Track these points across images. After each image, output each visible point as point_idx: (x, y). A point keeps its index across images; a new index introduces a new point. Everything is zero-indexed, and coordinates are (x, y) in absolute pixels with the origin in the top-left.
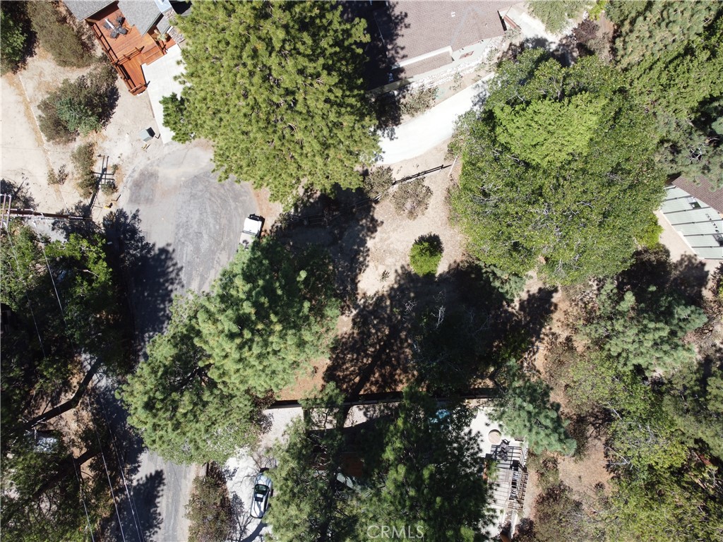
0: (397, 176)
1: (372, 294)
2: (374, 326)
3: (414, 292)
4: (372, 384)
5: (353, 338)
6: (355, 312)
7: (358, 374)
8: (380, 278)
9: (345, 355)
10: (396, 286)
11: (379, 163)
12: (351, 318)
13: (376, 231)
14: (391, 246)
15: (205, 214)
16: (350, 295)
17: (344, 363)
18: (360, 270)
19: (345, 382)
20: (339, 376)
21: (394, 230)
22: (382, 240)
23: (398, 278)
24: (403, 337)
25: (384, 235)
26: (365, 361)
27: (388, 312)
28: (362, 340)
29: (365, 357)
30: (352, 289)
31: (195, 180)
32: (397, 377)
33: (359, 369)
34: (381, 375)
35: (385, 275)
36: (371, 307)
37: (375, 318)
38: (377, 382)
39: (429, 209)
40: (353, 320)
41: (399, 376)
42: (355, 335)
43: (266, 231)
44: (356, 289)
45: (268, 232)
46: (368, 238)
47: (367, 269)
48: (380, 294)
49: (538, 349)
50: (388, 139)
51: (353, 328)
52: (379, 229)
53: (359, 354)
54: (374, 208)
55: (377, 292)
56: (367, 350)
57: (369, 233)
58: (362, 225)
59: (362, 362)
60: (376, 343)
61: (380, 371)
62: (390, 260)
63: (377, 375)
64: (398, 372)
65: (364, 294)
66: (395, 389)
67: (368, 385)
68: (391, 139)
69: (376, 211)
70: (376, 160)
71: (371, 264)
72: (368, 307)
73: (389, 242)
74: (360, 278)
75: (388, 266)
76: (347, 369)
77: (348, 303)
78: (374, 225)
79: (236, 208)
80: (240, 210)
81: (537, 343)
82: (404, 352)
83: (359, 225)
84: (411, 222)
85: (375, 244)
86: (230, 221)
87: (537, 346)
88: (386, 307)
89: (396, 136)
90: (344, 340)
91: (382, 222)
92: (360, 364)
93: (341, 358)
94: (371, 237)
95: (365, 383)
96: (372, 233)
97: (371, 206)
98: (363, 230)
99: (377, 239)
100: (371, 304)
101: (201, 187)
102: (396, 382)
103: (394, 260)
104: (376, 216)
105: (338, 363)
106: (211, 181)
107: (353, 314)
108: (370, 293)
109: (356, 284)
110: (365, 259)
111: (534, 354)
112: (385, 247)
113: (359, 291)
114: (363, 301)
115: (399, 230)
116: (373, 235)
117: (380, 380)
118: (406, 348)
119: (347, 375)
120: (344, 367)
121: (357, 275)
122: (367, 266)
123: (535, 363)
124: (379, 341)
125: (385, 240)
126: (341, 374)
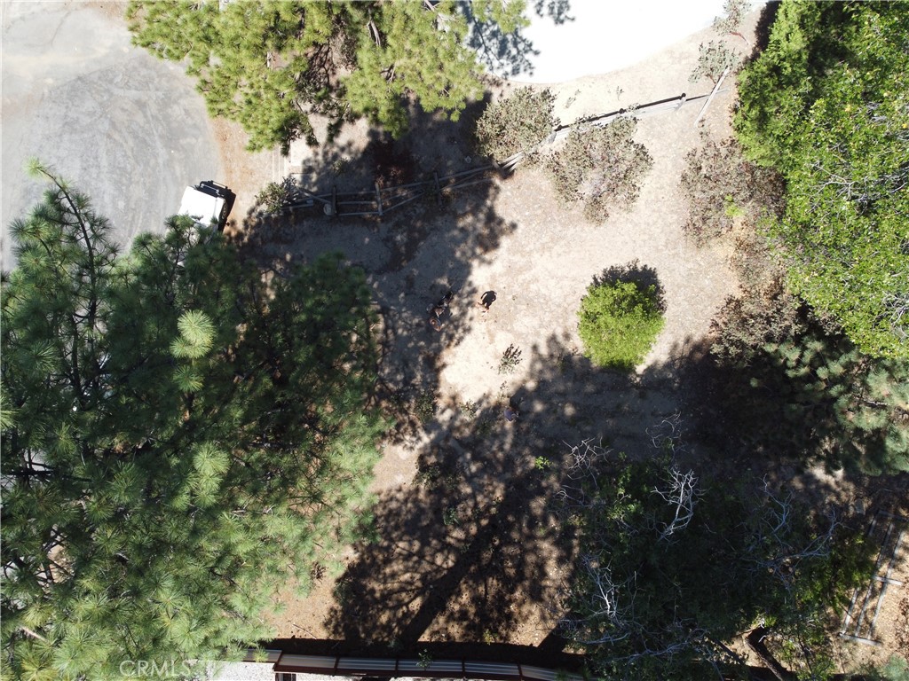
0: (564, 113)
1: (474, 401)
2: (470, 480)
3: (575, 405)
4: (451, 618)
5: (416, 501)
6: (426, 439)
7: (420, 592)
8: (498, 362)
9: (392, 540)
10: (531, 385)
11: (522, 80)
12: (415, 454)
13: (496, 246)
14: (533, 287)
15: (94, 171)
16: (419, 397)
17: (387, 562)
18: (451, 337)
19: (386, 607)
20: (373, 591)
21: (544, 248)
22: (511, 270)
23: (539, 366)
24: (539, 512)
25: (517, 258)
26: (439, 560)
27: (507, 447)
28: (437, 509)
29: (441, 551)
30: (424, 382)
31: (79, 86)
32: (513, 607)
33: (423, 578)
34: (475, 600)
35: (510, 356)
36: (467, 432)
37: (475, 459)
38: (463, 615)
39: (640, 203)
40: (421, 458)
41: (520, 605)
42: (421, 496)
43: (233, 223)
44: (435, 383)
45: (240, 226)
46: (475, 263)
47: (468, 338)
48: (493, 400)
49: (884, 584)
50: (550, 20)
51: (418, 478)
52: (505, 242)
53: (425, 543)
54: (497, 189)
55: (486, 397)
56: (447, 534)
57: (478, 251)
58: (463, 230)
59: (433, 563)
60: (470, 520)
61: (473, 590)
62: (526, 321)
63: (465, 598)
64: (518, 594)
65: (454, 398)
66: (507, 638)
67: (442, 620)
68: (559, 21)
69: (501, 196)
70: (515, 71)
71: (479, 327)
72: (458, 429)
73: (527, 276)
74: (446, 356)
75: (519, 335)
76: (394, 575)
77: (413, 415)
78: (492, 230)
79: (169, 164)
80: (178, 170)
81: (884, 568)
82: (535, 550)
83: (456, 228)
84: (589, 231)
85: (493, 277)
86: (151, 193)
87: (885, 577)
88: (504, 433)
89: (570, 14)
90: (394, 505)
91: (514, 226)
92: (426, 567)
93: (381, 549)
94: (483, 261)
95: (434, 615)
96: (486, 250)
97: (490, 184)
98: (464, 240)
99: (498, 267)
100: (468, 425)
101: (89, 105)
102: (510, 621)
103: (536, 322)
104: (500, 211)
105: (374, 558)
106: (117, 92)
107: (421, 445)
108: (468, 397)
109: (438, 371)
110: (464, 314)
111: (874, 594)
112: (517, 289)
113: (443, 390)
114: (448, 414)
115: (557, 249)
116: (487, 256)
117: (472, 610)
118: (544, 538)
119: (392, 592)
120: (388, 571)
121: (439, 350)
122: (468, 330)
123: (875, 620)
124: (479, 515)
125: (520, 271)
126: (378, 586)
